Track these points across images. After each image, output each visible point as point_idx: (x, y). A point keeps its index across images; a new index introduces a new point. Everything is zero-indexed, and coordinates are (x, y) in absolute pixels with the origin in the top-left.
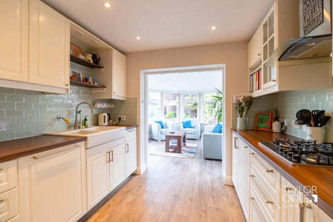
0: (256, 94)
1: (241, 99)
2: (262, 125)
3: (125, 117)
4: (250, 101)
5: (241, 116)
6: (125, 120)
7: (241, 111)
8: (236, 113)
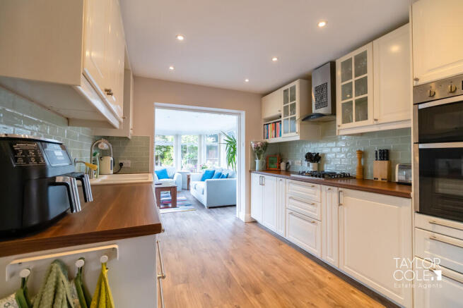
0: (272, 140)
1: (259, 143)
2: (273, 166)
3: (130, 162)
4: (266, 146)
5: (259, 159)
6: (130, 166)
7: (259, 155)
8: (254, 155)
